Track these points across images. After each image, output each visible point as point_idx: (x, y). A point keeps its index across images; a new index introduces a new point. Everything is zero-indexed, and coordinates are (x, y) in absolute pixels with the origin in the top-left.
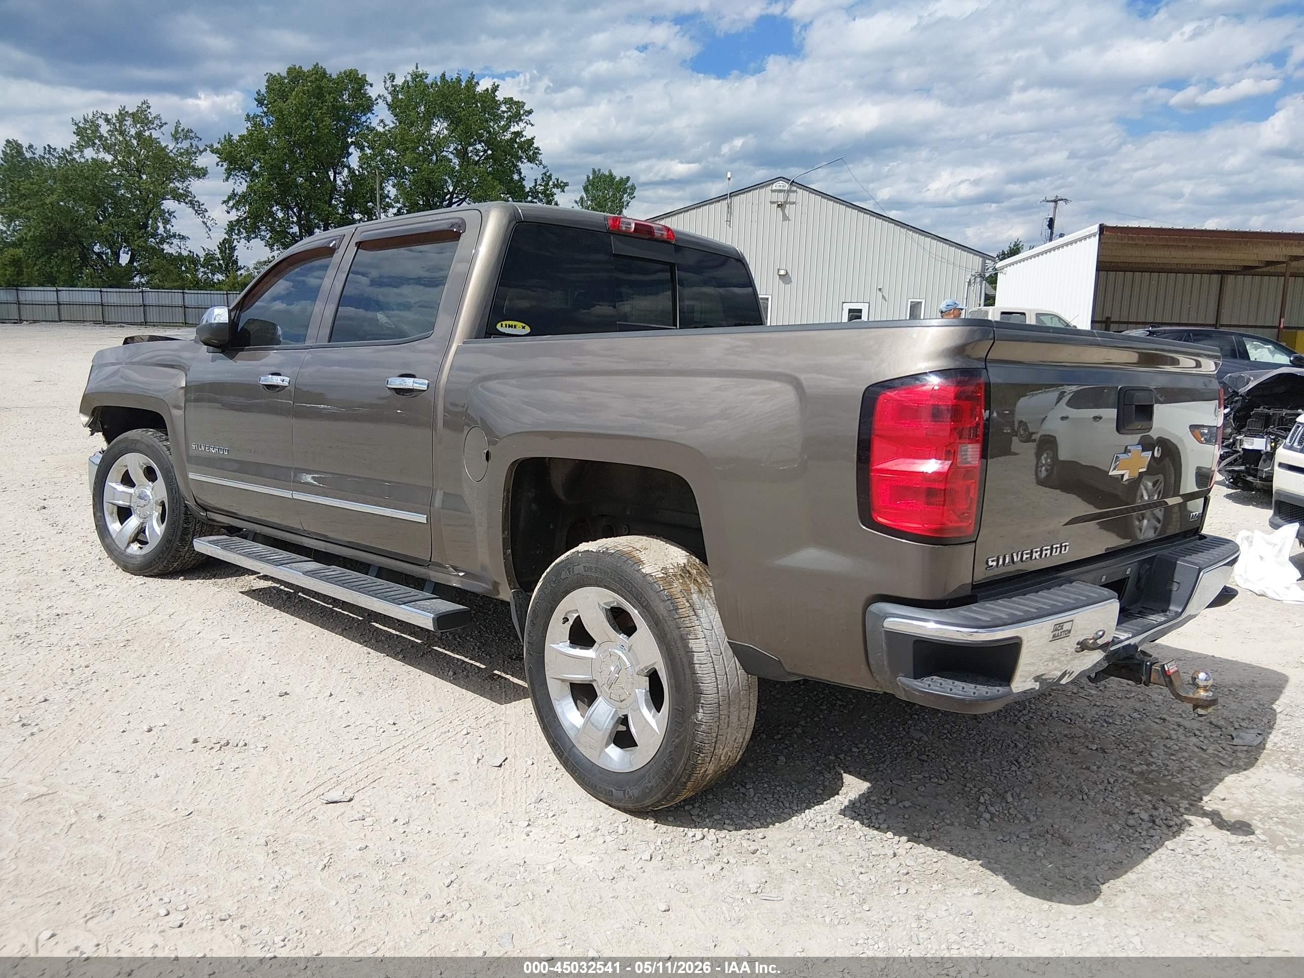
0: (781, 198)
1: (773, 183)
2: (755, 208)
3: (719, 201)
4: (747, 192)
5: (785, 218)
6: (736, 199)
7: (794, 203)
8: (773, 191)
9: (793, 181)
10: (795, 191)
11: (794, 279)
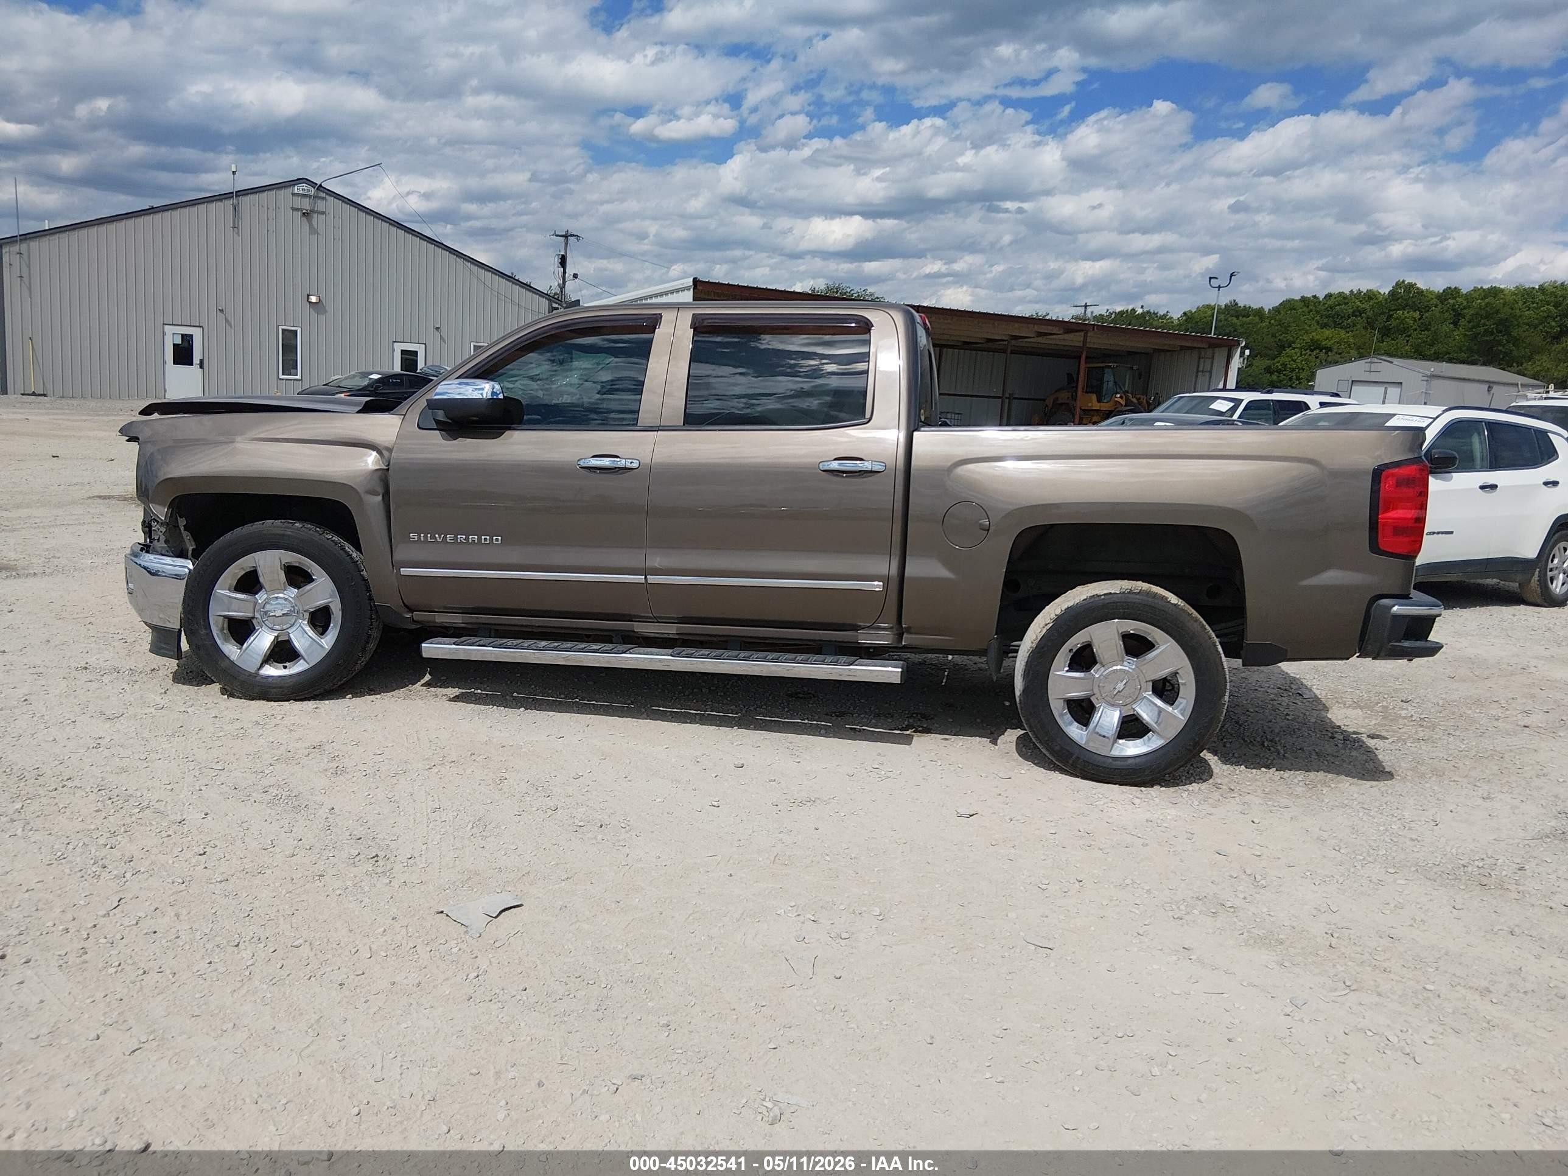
0: (306, 204)
1: (294, 185)
2: (272, 214)
3: (221, 200)
4: (260, 192)
5: (313, 231)
6: (245, 200)
7: (323, 213)
8: (294, 194)
9: (321, 185)
10: (323, 198)
11: (330, 309)
